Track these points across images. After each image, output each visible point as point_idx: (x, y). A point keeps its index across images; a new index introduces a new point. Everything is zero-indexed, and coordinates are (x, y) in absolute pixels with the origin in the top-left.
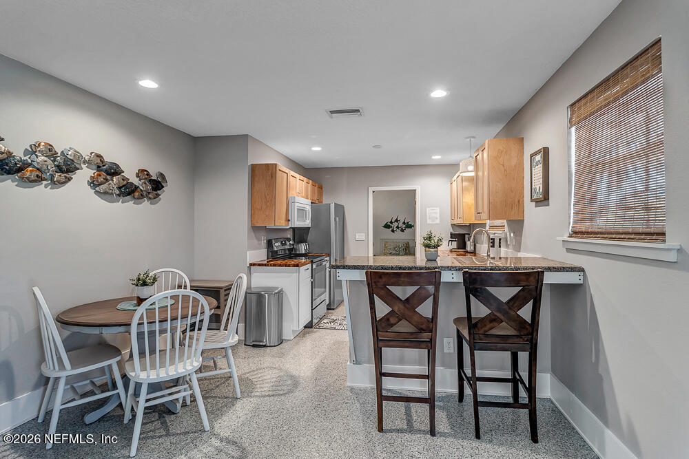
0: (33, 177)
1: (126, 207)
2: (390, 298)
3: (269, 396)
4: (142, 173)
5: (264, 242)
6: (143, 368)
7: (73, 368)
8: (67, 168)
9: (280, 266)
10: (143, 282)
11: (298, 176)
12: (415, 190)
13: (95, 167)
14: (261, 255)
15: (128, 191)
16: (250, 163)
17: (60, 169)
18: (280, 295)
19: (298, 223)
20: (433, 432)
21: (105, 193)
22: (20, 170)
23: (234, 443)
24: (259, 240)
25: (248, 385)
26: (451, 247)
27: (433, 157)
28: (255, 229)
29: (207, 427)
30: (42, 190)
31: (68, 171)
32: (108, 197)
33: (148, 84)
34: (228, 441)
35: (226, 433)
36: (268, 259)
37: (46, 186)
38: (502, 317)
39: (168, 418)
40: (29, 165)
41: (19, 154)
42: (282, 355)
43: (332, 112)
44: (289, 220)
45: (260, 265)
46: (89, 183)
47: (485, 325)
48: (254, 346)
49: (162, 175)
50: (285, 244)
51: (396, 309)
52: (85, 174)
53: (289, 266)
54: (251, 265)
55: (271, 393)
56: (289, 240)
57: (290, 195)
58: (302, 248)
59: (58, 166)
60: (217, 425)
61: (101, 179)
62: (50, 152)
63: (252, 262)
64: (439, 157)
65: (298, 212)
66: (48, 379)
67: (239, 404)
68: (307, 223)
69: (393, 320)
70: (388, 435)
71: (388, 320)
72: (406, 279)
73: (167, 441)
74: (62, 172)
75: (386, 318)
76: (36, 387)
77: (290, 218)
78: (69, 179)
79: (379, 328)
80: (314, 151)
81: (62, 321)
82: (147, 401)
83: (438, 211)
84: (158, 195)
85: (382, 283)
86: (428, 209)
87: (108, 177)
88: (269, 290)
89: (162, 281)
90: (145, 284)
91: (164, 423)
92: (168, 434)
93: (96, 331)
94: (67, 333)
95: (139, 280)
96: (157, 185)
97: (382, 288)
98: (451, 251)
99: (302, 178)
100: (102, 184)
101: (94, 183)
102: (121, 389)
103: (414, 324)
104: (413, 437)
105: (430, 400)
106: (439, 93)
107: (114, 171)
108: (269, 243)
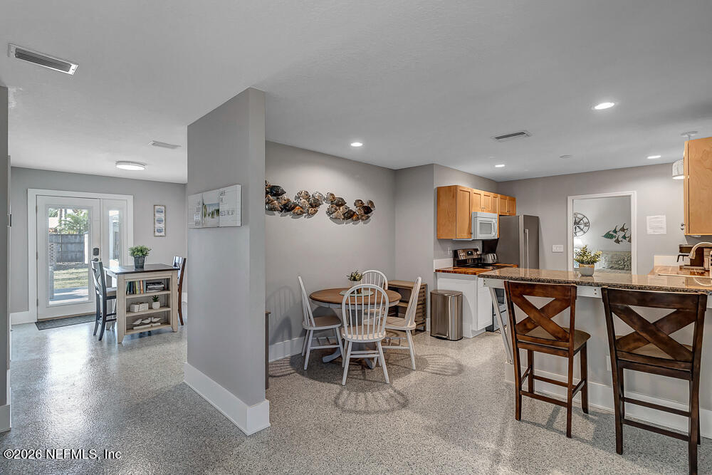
0: (299, 212)
1: (349, 226)
2: (527, 306)
3: (437, 374)
4: (359, 203)
5: (450, 253)
6: (350, 333)
7: (316, 326)
8: (315, 204)
9: (460, 273)
10: (354, 278)
11: (483, 193)
12: (630, 196)
13: (330, 202)
14: (448, 263)
15: (349, 216)
16: (435, 187)
17: (312, 206)
18: (459, 297)
19: (481, 235)
20: (569, 435)
21: (336, 218)
22: (293, 209)
23: (402, 395)
24: (445, 250)
25: (422, 363)
26: (681, 263)
27: (649, 158)
28: (441, 240)
29: (388, 382)
30: (303, 219)
31: (316, 206)
32: (337, 221)
33: (357, 144)
34: (399, 393)
35: (399, 388)
36: (454, 266)
37: (305, 217)
38: (648, 338)
39: (366, 371)
40: (297, 205)
41: (293, 200)
42: (459, 348)
43: (498, 138)
44: (471, 234)
45: (443, 271)
46: (327, 213)
47: (628, 344)
48: (438, 337)
49: (371, 202)
50: (472, 254)
51: (532, 316)
52: (325, 206)
53: (468, 273)
54: (436, 271)
55: (438, 372)
56: (477, 250)
57: (473, 211)
58: (490, 258)
59: (311, 204)
60: (394, 382)
61: (333, 209)
62: (307, 196)
63: (438, 269)
64: (658, 157)
65: (480, 226)
66: (307, 330)
67: (413, 374)
68: (494, 235)
69: (529, 326)
70: (524, 424)
71: (525, 325)
72: (541, 291)
73: (363, 383)
74: (312, 207)
75: (524, 323)
76: (301, 336)
77: (473, 231)
78: (317, 211)
79: (518, 331)
80: (499, 168)
81: (313, 298)
82: (351, 354)
83: (665, 219)
84: (368, 217)
85: (519, 292)
86: (648, 217)
87: (337, 208)
88: (451, 293)
89: (365, 278)
90: (355, 279)
91: (364, 373)
92: (365, 379)
93: (326, 305)
94: (316, 306)
95: (352, 276)
96: (368, 210)
97: (519, 297)
98: (681, 268)
99: (487, 193)
100: (334, 212)
101: (329, 213)
102: (341, 345)
103: (550, 331)
104: (548, 432)
105: (568, 405)
106: (604, 106)
107: (340, 203)
108: (455, 254)
